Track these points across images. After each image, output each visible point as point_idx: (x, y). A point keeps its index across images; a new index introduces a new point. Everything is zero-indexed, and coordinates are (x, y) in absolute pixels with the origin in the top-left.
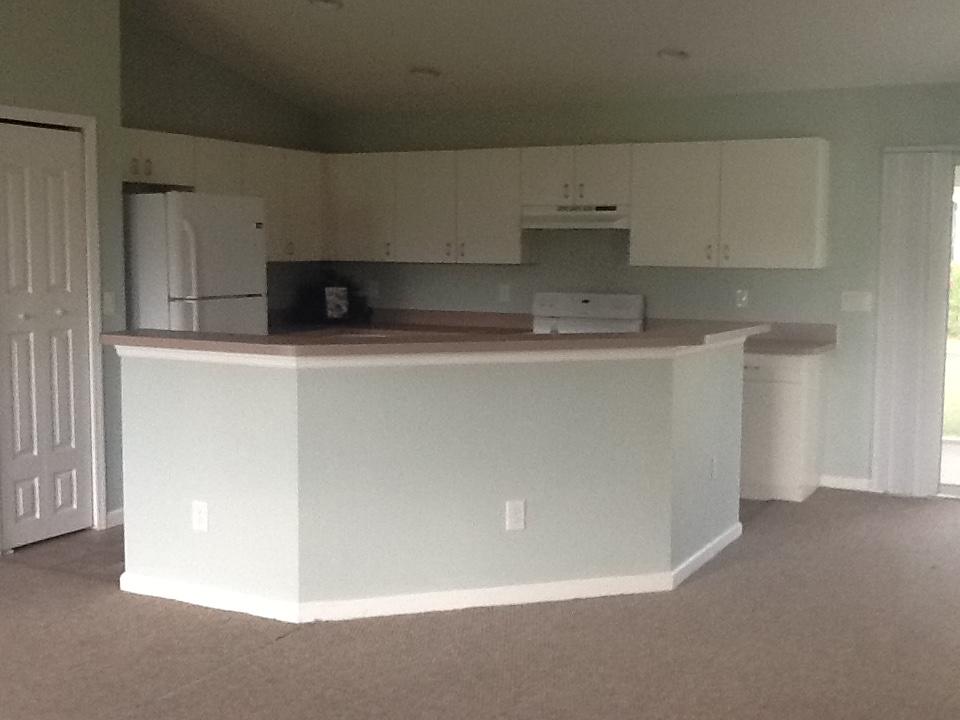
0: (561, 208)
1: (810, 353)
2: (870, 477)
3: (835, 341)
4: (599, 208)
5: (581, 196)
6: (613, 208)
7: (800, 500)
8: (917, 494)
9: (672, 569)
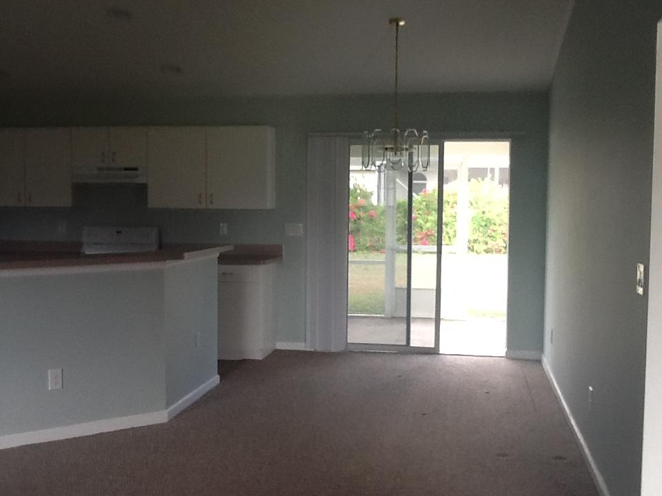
0: (100, 169)
1: (264, 263)
2: (305, 342)
3: (282, 255)
4: (126, 169)
5: (113, 160)
6: (136, 169)
7: (261, 359)
8: (333, 349)
9: (167, 409)
